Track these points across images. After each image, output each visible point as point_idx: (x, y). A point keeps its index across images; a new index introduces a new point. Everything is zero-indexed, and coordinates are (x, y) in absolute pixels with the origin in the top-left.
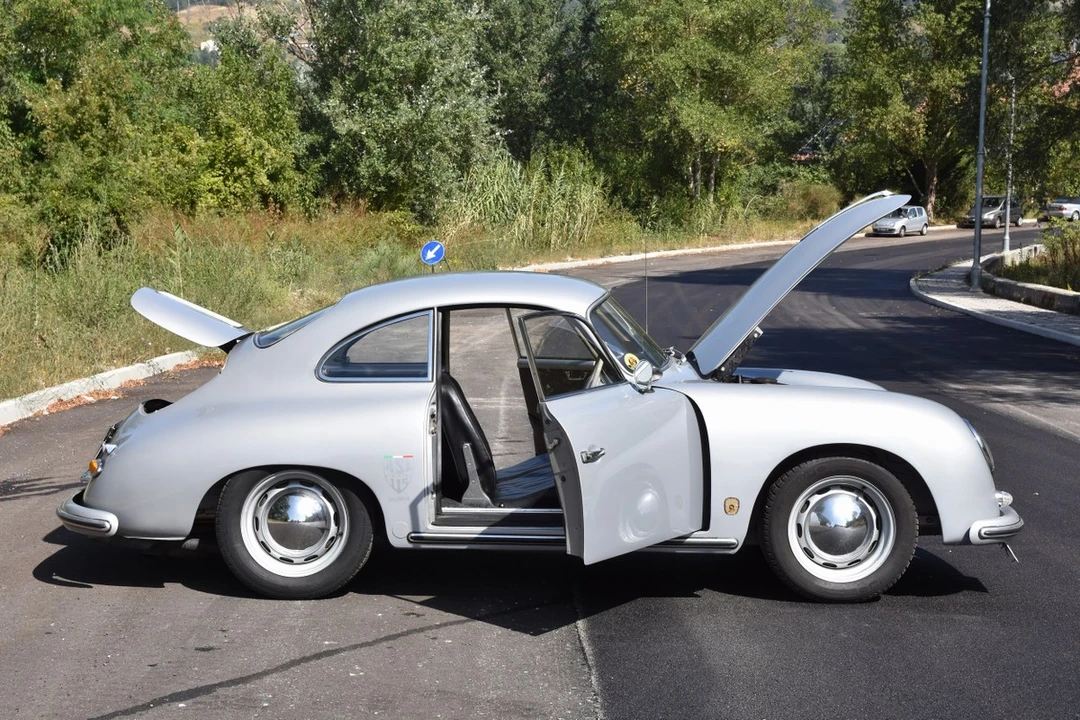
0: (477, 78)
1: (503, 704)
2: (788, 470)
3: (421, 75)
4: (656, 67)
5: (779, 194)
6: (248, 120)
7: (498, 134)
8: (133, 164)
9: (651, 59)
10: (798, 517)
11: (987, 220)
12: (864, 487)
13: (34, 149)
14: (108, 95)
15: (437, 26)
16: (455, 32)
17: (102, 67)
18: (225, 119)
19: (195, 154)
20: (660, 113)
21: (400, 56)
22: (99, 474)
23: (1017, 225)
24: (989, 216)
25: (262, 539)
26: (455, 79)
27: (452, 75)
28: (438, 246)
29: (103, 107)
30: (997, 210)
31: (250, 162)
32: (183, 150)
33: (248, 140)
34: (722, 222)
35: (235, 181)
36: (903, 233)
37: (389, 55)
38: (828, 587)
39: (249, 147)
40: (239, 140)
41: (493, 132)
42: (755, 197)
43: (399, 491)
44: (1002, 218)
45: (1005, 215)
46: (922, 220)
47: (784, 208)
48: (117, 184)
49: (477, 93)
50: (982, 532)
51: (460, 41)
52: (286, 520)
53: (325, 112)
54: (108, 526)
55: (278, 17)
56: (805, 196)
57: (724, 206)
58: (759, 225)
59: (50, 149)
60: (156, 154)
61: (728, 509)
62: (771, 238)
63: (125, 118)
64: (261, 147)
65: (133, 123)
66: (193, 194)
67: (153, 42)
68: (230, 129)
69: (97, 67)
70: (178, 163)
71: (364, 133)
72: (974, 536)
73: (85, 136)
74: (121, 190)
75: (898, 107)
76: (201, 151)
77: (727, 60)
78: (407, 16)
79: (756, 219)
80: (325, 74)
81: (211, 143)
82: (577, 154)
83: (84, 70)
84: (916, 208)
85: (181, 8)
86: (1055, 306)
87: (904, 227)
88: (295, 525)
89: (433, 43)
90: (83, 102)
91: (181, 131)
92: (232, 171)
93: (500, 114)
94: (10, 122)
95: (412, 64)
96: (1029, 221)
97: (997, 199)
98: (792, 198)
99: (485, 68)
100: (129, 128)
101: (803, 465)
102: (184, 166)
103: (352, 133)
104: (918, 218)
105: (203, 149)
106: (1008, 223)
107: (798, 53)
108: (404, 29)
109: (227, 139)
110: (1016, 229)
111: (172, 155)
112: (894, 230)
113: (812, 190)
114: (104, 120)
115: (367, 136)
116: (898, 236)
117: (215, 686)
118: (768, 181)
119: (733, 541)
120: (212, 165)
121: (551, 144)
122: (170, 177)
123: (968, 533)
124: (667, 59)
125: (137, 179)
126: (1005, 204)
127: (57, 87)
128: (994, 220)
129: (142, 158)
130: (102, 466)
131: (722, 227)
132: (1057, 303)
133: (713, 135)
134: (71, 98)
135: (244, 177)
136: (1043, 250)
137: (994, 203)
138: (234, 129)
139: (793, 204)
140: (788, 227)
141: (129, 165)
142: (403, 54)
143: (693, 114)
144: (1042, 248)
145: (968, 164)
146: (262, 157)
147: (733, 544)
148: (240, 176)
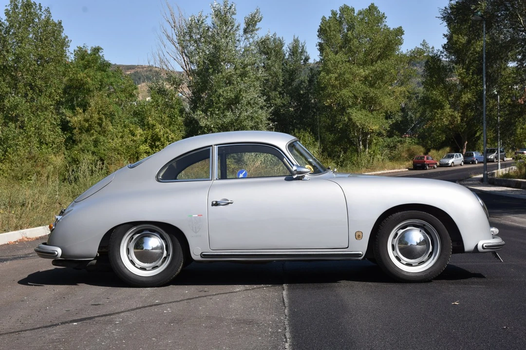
0: (261, 101)
1: (238, 320)
2: (386, 218)
3: (236, 100)
4: (341, 96)
5: (397, 150)
6: (162, 122)
7: (271, 125)
8: (111, 141)
9: (338, 93)
10: (393, 241)
11: (490, 159)
12: (424, 225)
13: (70, 138)
14: (102, 114)
15: (244, 79)
16: (252, 82)
17: (100, 102)
18: (151, 121)
19: (138, 137)
20: (343, 115)
21: (227, 93)
22: (53, 229)
23: (504, 161)
24: (491, 157)
25: (131, 259)
26: (252, 102)
27: (251, 99)
28: (245, 172)
29: (100, 119)
30: (495, 154)
31: (162, 139)
32: (133, 135)
33: (161, 130)
34: (372, 162)
35: (156, 148)
36: (453, 165)
37: (223, 92)
38: (408, 274)
39: (162, 133)
40: (157, 130)
41: (269, 124)
42: (387, 151)
43: (196, 232)
44: (496, 158)
45: (498, 156)
46: (460, 160)
47: (399, 156)
48: (103, 147)
49: (262, 108)
50: (484, 246)
51: (254, 86)
52: (142, 249)
53: (195, 117)
54: (56, 253)
55: (175, 78)
56: (409, 150)
57: (373, 156)
58: (388, 163)
59: (77, 137)
60: (122, 137)
61: (357, 237)
62: (394, 169)
63: (110, 124)
64: (167, 133)
65: (112, 126)
66: (138, 154)
67: (122, 91)
68: (154, 125)
69: (98, 102)
70: (131, 141)
71: (212, 126)
72: (480, 247)
73: (92, 131)
74: (104, 150)
75: (448, 110)
76: (141, 135)
77: (372, 92)
78: (231, 76)
79: (387, 161)
80: (195, 102)
81: (145, 132)
82: (307, 134)
83: (92, 104)
84: (458, 154)
85: (138, 84)
86: (522, 187)
87: (453, 162)
88: (147, 251)
89: (242, 86)
90: (91, 117)
91: (132, 127)
92: (155, 143)
93: (272, 116)
94: (61, 127)
95: (233, 96)
96: (508, 159)
97: (494, 150)
98: (403, 152)
99: (265, 98)
100: (111, 128)
101: (394, 215)
102: (134, 142)
103: (207, 126)
104: (459, 158)
105: (142, 134)
106: (500, 160)
107: (403, 89)
108: (229, 82)
109: (152, 129)
110: (504, 162)
111: (129, 137)
112: (448, 164)
113: (411, 148)
114: (100, 125)
115: (214, 127)
116: (451, 166)
117: (95, 317)
118: (392, 145)
119: (361, 253)
120: (146, 141)
121: (296, 131)
122: (128, 147)
123: (477, 246)
124: (345, 92)
125: (113, 148)
126: (498, 151)
127: (80, 111)
128: (493, 159)
129: (116, 139)
130: (55, 226)
131: (372, 165)
132: (522, 186)
133: (367, 124)
134: (87, 115)
135: (160, 146)
136: (516, 168)
137: (492, 151)
138: (155, 126)
139: (403, 154)
140: (401, 164)
141: (110, 142)
142: (229, 91)
143: (358, 116)
144: (515, 168)
145: (480, 135)
146: (167, 137)
147: (360, 254)
148: (158, 146)
